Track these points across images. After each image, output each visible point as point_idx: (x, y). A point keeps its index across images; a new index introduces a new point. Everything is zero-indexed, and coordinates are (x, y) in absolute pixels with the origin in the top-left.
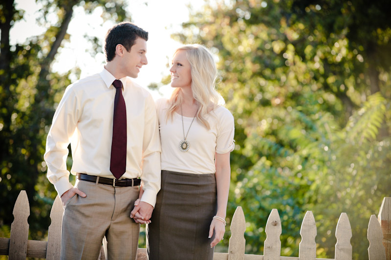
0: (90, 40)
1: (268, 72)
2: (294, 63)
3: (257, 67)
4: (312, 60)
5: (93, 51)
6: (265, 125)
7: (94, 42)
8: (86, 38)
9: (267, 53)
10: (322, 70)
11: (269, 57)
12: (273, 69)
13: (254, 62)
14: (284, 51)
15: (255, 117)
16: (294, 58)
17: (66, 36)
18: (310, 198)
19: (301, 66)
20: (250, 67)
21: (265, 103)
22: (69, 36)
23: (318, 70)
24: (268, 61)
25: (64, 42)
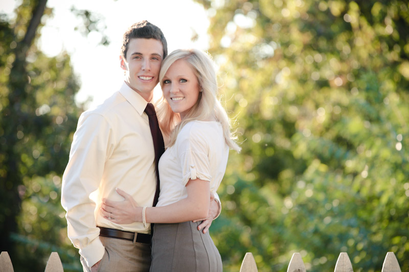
0: (78, 14)
1: (323, 43)
2: (360, 27)
3: (308, 37)
4: (382, 22)
5: (84, 29)
6: (323, 116)
7: (85, 16)
8: (74, 11)
9: (321, 18)
10: (396, 36)
11: (323, 23)
12: (330, 38)
13: (302, 31)
14: (345, 12)
15: (310, 106)
16: (359, 21)
17: (46, 11)
18: (381, 214)
19: (369, 31)
20: (298, 37)
21: (323, 84)
22: (51, 10)
23: (391, 37)
24: (322, 29)
25: (45, 19)
